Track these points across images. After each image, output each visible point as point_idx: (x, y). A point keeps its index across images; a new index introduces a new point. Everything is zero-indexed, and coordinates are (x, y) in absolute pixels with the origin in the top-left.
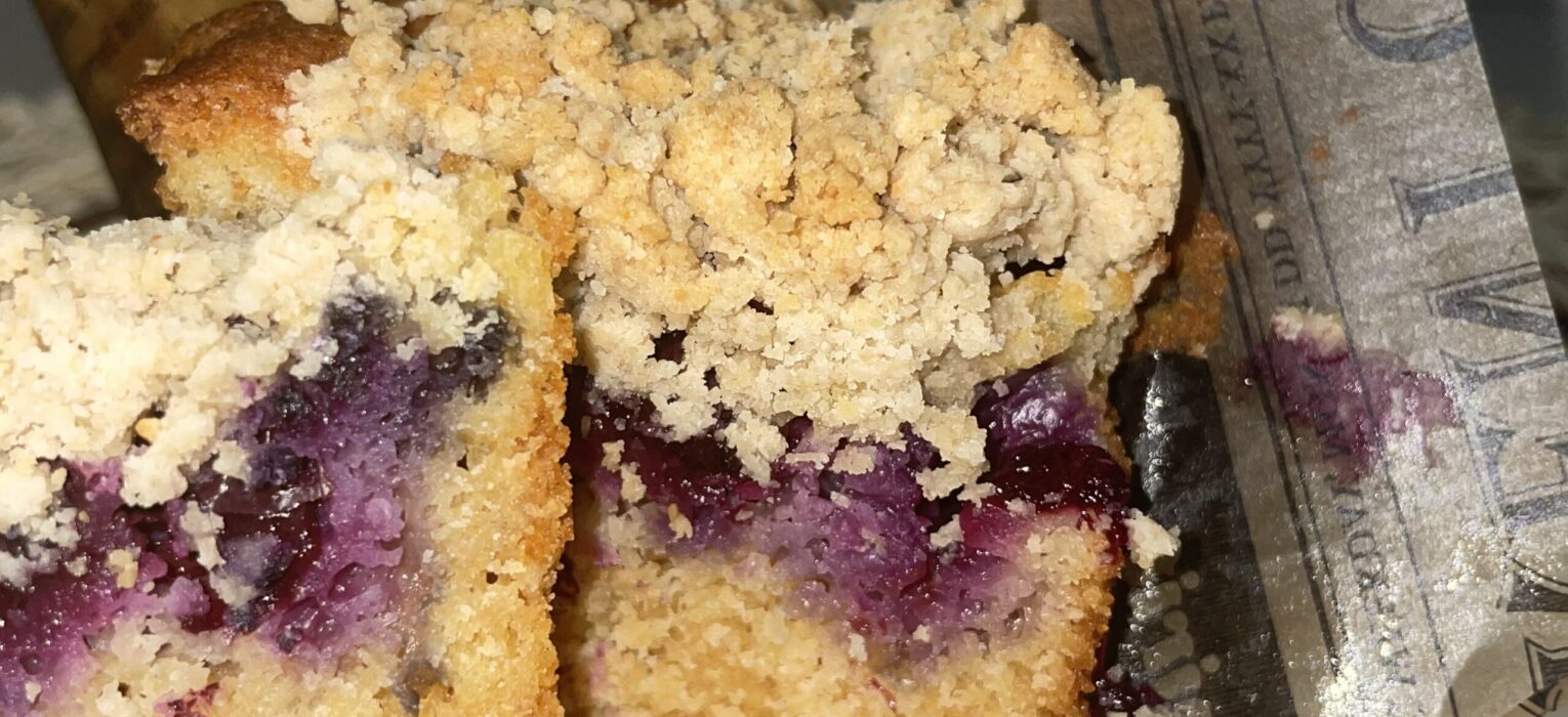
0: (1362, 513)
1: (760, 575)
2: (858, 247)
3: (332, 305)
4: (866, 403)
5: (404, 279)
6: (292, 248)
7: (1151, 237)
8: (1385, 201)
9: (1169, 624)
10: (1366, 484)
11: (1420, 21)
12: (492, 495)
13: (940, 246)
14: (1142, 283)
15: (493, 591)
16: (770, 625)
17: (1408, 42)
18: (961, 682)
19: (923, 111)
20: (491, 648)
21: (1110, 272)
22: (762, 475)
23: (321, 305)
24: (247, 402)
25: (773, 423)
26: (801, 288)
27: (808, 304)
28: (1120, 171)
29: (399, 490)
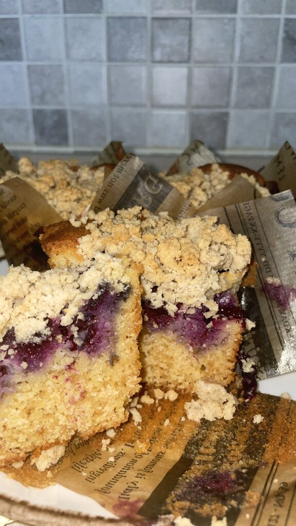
0: (286, 317)
1: (171, 335)
2: (194, 269)
3: (99, 285)
4: (195, 299)
5: (112, 279)
6: (93, 274)
7: (246, 265)
8: (287, 255)
9: (250, 342)
10: (286, 312)
11: (292, 220)
12: (128, 321)
13: (209, 269)
14: (244, 274)
15: (128, 340)
16: (173, 345)
17: (289, 224)
18: (211, 355)
19: (205, 242)
20: (128, 351)
21: (238, 272)
22: (172, 315)
23: (97, 285)
24: (84, 305)
25: (174, 304)
26: (183, 277)
27: (184, 280)
28: (240, 252)
29: (111, 321)
